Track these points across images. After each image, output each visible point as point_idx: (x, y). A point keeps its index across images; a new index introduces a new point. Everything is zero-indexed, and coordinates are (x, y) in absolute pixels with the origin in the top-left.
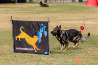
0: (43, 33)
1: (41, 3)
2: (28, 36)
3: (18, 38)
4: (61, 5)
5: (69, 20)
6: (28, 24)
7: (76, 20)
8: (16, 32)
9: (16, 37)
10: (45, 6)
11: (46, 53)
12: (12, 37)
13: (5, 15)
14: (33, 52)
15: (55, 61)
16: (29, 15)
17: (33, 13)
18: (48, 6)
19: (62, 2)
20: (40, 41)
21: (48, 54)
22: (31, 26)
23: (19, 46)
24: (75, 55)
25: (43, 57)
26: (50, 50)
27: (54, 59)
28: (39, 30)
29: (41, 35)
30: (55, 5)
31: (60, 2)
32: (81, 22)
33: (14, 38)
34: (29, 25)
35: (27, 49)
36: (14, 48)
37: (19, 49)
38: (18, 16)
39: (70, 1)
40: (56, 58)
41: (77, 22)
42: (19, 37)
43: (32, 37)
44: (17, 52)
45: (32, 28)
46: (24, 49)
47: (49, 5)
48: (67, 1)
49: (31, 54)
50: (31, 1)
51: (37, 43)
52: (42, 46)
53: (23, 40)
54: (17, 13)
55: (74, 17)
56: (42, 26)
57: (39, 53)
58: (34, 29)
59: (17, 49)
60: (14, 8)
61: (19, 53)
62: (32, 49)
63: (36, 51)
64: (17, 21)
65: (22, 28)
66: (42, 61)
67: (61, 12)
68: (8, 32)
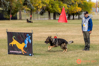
0: (28, 41)
1: (27, 20)
4: (41, 21)
5: (47, 32)
7: (51, 32)
8: (10, 40)
10: (30, 22)
11: (31, 55)
12: (7, 44)
14: (22, 54)
15: (36, 60)
16: (19, 28)
17: (22, 27)
19: (42, 19)
20: (26, 47)
23: (12, 49)
25: (28, 57)
26: (34, 52)
28: (26, 39)
29: (27, 42)
30: (37, 21)
31: (40, 19)
32: (55, 33)
33: (9, 44)
34: (19, 35)
35: (17, 52)
36: (9, 51)
37: (12, 51)
38: (12, 29)
39: (47, 19)
40: (37, 58)
41: (52, 34)
42: (12, 43)
43: (21, 43)
44: (10, 54)
45: (21, 37)
46: (15, 52)
47: (33, 21)
48: (46, 19)
49: (20, 55)
50: (20, 19)
51: (24, 48)
52: (27, 50)
53: (15, 46)
54: (10, 27)
56: (28, 36)
57: (26, 55)
60: (9, 23)
61: (12, 55)
62: (21, 52)
64: (10, 32)
65: (14, 38)
66: (28, 60)
67: (41, 26)
68: (5, 40)
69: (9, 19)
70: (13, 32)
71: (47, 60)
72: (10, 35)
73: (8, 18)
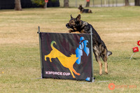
0: (83, 51)
1: (81, 8)
2: (62, 55)
3: (48, 58)
4: (109, 10)
5: (121, 32)
6: (62, 37)
7: (131, 31)
8: (45, 49)
9: (46, 57)
11: (89, 79)
12: (39, 57)
13: (30, 24)
14: (70, 78)
15: (101, 90)
18: (91, 12)
19: (111, 5)
20: (79, 62)
21: (91, 81)
22: (67, 41)
23: (50, 68)
24: (130, 82)
25: (83, 85)
26: (94, 75)
27: (99, 88)
28: (78, 47)
29: (81, 52)
30: (101, 10)
31: (107, 5)
33: (43, 58)
34: (64, 39)
35: (61, 74)
36: (43, 72)
37: (50, 73)
38: (48, 27)
39: (122, 5)
40: (102, 86)
41: (133, 35)
43: (69, 56)
44: (46, 78)
45: (68, 43)
46: (56, 73)
47: (93, 10)
48: (119, 5)
49: (67, 81)
50: (66, 5)
51: (75, 65)
52: (82, 69)
53: (56, 61)
54: (46, 21)
55: (128, 26)
56: (82, 41)
57: (78, 79)
58: (70, 45)
59: (47, 73)
60: (43, 14)
61: (50, 79)
62: (69, 74)
63: (74, 77)
64: (46, 33)
65: (54, 44)
66: (83, 91)
67: (109, 20)
68: (34, 49)
69: (42, 6)
70: (53, 32)
71: (123, 89)
72: (46, 39)
73: (41, 3)
